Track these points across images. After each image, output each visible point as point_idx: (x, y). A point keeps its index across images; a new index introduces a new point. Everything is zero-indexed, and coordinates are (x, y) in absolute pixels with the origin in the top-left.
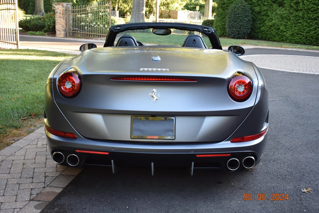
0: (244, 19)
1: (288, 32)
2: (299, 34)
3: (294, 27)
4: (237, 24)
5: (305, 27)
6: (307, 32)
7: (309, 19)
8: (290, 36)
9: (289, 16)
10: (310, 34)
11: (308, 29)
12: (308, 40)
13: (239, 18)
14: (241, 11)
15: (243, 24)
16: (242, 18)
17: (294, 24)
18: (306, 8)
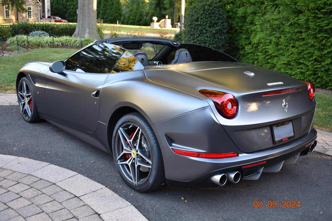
0: (206, 30)
1: (282, 57)
2: (301, 63)
3: (293, 47)
4: (194, 40)
5: (311, 50)
6: (316, 60)
7: (320, 31)
8: (284, 66)
9: (283, 24)
10: (323, 64)
11: (317, 53)
12: (318, 77)
13: (198, 28)
14: (202, 14)
15: (205, 40)
17: (292, 41)
18: (312, 5)
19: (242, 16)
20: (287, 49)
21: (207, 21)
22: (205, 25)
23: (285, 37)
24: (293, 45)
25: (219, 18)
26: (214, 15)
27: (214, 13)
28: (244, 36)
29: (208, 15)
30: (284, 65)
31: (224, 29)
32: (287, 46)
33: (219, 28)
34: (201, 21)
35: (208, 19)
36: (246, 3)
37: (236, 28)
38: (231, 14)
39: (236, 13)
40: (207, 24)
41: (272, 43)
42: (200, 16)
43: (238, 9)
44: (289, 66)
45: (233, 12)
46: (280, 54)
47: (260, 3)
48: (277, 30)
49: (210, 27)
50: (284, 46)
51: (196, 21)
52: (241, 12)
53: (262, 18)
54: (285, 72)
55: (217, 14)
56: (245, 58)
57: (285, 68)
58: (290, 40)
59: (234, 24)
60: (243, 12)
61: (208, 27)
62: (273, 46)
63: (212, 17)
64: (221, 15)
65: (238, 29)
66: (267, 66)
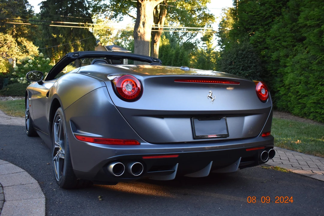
1: (311, 96)
8: (312, 105)
9: (311, 63)
14: (235, 59)
16: (237, 70)
19: (276, 60)
20: (316, 87)
21: (240, 65)
22: (238, 68)
23: (314, 75)
24: (322, 83)
25: (252, 61)
26: (247, 59)
27: (247, 57)
28: (279, 80)
29: (241, 59)
30: (314, 104)
31: (257, 72)
32: (316, 85)
33: (252, 71)
34: (235, 65)
35: (241, 62)
36: (279, 47)
37: (271, 72)
38: (266, 58)
39: (271, 58)
40: (240, 67)
41: (302, 83)
42: (233, 60)
43: (273, 54)
44: (318, 105)
45: (268, 57)
46: (310, 93)
47: (291, 46)
48: (306, 69)
49: (242, 70)
50: (313, 84)
51: (230, 65)
52: (275, 56)
53: (293, 60)
54: (315, 111)
55: (250, 58)
56: (280, 101)
57: (315, 107)
58: (318, 79)
59: (269, 68)
60: (277, 56)
61: (241, 71)
62: (303, 86)
63: (245, 61)
64: (254, 59)
65: (273, 73)
66: (299, 106)
